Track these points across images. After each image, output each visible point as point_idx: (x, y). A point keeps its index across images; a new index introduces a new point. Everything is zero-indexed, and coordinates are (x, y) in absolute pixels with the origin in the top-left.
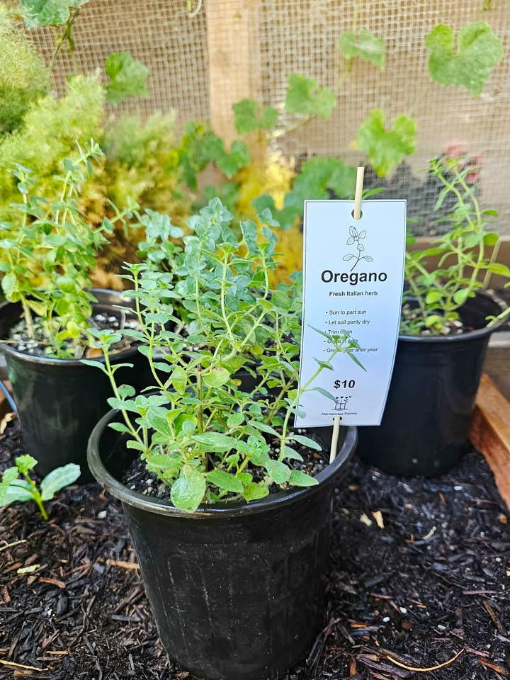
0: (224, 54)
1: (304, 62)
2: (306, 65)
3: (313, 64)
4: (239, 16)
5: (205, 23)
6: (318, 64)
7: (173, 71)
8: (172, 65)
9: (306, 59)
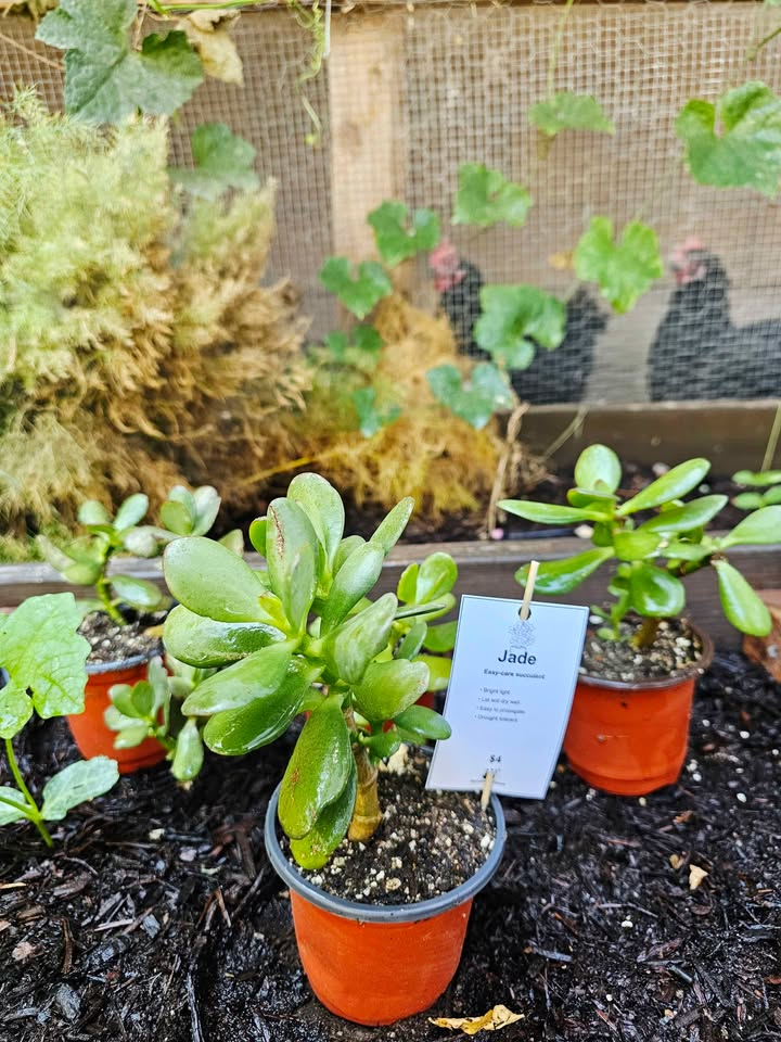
0: (355, 128)
1: (475, 137)
2: (479, 143)
3: (488, 141)
4: (377, 71)
5: (326, 81)
6: (497, 141)
7: (276, 151)
8: (276, 143)
9: (479, 133)
